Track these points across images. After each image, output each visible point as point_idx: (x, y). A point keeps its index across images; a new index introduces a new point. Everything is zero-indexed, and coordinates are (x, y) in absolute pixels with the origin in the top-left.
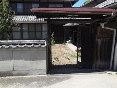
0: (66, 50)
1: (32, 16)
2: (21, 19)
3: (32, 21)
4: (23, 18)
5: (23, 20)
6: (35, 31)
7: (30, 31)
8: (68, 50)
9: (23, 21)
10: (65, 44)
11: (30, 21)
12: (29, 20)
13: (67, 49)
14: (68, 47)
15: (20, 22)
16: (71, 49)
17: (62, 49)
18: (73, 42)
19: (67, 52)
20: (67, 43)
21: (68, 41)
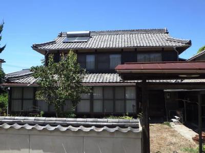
0: (172, 136)
1: (109, 75)
2: (92, 79)
3: (109, 82)
4: (95, 78)
5: (94, 81)
6: (114, 100)
7: (106, 100)
8: (176, 136)
9: (95, 83)
10: (169, 125)
11: (106, 83)
12: (105, 81)
13: (174, 134)
14: (176, 131)
15: (89, 85)
16: (183, 135)
17: (164, 135)
18: (184, 120)
19: (174, 140)
20: (172, 121)
21: (175, 118)
